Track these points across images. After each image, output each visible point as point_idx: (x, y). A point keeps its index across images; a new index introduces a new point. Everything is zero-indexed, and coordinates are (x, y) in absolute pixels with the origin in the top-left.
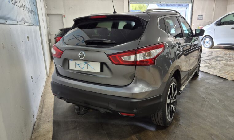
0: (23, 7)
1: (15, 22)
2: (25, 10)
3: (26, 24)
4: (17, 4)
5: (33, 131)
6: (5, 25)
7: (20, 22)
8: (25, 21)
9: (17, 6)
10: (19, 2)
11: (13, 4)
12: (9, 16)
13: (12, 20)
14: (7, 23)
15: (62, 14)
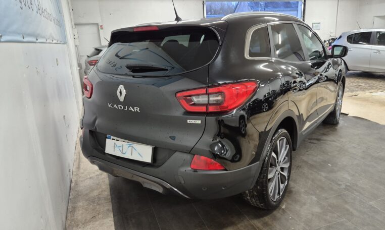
0: (50, 17)
1: (44, 39)
2: (52, 21)
3: (54, 42)
5: (70, 189)
6: (36, 44)
8: (53, 38)
9: (44, 17)
10: (45, 12)
11: (40, 15)
13: (41, 37)
14: (38, 41)
15: (97, 24)
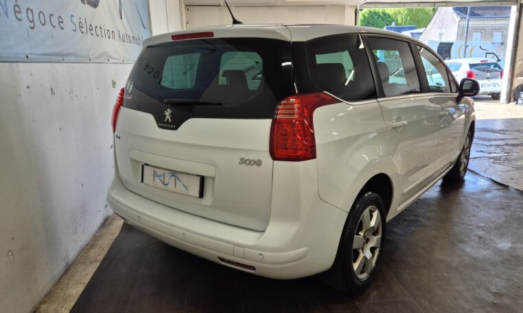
0: (110, 34)
1: (83, 59)
2: (114, 38)
4: (93, 32)
5: (102, 226)
7: (96, 58)
8: (110, 57)
9: (92, 35)
10: (98, 29)
11: (83, 33)
12: (70, 51)
13: (76, 56)
